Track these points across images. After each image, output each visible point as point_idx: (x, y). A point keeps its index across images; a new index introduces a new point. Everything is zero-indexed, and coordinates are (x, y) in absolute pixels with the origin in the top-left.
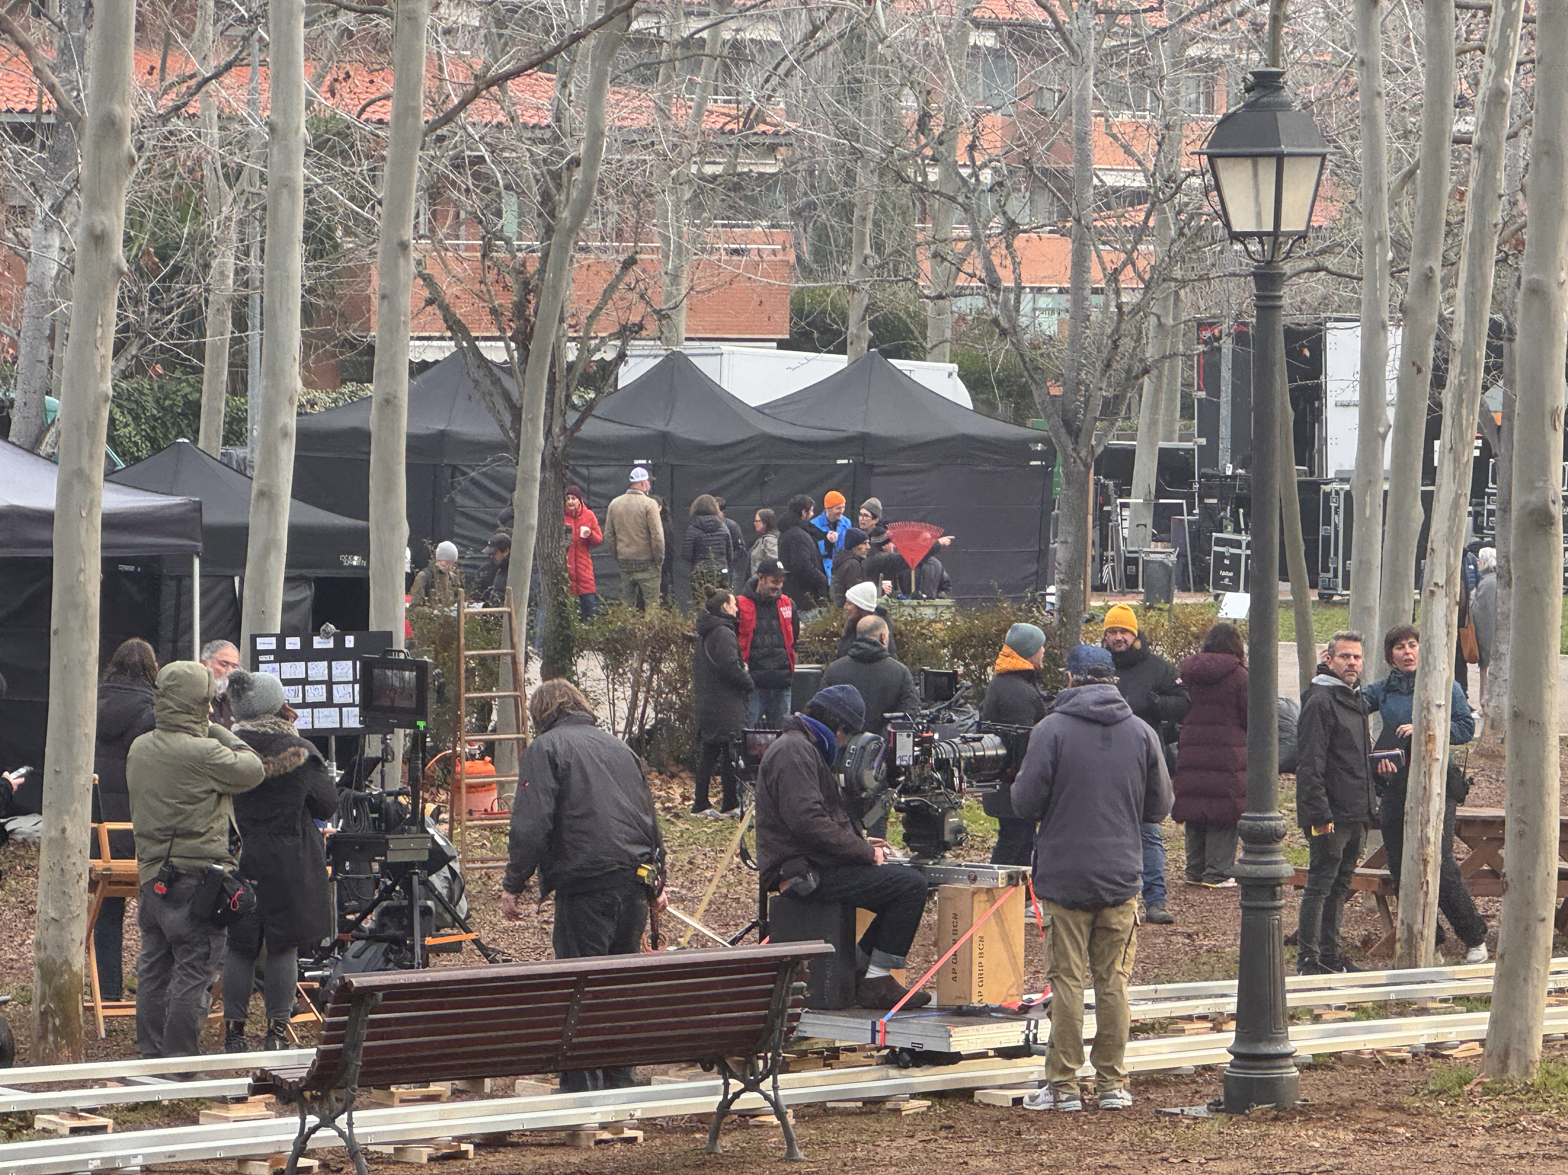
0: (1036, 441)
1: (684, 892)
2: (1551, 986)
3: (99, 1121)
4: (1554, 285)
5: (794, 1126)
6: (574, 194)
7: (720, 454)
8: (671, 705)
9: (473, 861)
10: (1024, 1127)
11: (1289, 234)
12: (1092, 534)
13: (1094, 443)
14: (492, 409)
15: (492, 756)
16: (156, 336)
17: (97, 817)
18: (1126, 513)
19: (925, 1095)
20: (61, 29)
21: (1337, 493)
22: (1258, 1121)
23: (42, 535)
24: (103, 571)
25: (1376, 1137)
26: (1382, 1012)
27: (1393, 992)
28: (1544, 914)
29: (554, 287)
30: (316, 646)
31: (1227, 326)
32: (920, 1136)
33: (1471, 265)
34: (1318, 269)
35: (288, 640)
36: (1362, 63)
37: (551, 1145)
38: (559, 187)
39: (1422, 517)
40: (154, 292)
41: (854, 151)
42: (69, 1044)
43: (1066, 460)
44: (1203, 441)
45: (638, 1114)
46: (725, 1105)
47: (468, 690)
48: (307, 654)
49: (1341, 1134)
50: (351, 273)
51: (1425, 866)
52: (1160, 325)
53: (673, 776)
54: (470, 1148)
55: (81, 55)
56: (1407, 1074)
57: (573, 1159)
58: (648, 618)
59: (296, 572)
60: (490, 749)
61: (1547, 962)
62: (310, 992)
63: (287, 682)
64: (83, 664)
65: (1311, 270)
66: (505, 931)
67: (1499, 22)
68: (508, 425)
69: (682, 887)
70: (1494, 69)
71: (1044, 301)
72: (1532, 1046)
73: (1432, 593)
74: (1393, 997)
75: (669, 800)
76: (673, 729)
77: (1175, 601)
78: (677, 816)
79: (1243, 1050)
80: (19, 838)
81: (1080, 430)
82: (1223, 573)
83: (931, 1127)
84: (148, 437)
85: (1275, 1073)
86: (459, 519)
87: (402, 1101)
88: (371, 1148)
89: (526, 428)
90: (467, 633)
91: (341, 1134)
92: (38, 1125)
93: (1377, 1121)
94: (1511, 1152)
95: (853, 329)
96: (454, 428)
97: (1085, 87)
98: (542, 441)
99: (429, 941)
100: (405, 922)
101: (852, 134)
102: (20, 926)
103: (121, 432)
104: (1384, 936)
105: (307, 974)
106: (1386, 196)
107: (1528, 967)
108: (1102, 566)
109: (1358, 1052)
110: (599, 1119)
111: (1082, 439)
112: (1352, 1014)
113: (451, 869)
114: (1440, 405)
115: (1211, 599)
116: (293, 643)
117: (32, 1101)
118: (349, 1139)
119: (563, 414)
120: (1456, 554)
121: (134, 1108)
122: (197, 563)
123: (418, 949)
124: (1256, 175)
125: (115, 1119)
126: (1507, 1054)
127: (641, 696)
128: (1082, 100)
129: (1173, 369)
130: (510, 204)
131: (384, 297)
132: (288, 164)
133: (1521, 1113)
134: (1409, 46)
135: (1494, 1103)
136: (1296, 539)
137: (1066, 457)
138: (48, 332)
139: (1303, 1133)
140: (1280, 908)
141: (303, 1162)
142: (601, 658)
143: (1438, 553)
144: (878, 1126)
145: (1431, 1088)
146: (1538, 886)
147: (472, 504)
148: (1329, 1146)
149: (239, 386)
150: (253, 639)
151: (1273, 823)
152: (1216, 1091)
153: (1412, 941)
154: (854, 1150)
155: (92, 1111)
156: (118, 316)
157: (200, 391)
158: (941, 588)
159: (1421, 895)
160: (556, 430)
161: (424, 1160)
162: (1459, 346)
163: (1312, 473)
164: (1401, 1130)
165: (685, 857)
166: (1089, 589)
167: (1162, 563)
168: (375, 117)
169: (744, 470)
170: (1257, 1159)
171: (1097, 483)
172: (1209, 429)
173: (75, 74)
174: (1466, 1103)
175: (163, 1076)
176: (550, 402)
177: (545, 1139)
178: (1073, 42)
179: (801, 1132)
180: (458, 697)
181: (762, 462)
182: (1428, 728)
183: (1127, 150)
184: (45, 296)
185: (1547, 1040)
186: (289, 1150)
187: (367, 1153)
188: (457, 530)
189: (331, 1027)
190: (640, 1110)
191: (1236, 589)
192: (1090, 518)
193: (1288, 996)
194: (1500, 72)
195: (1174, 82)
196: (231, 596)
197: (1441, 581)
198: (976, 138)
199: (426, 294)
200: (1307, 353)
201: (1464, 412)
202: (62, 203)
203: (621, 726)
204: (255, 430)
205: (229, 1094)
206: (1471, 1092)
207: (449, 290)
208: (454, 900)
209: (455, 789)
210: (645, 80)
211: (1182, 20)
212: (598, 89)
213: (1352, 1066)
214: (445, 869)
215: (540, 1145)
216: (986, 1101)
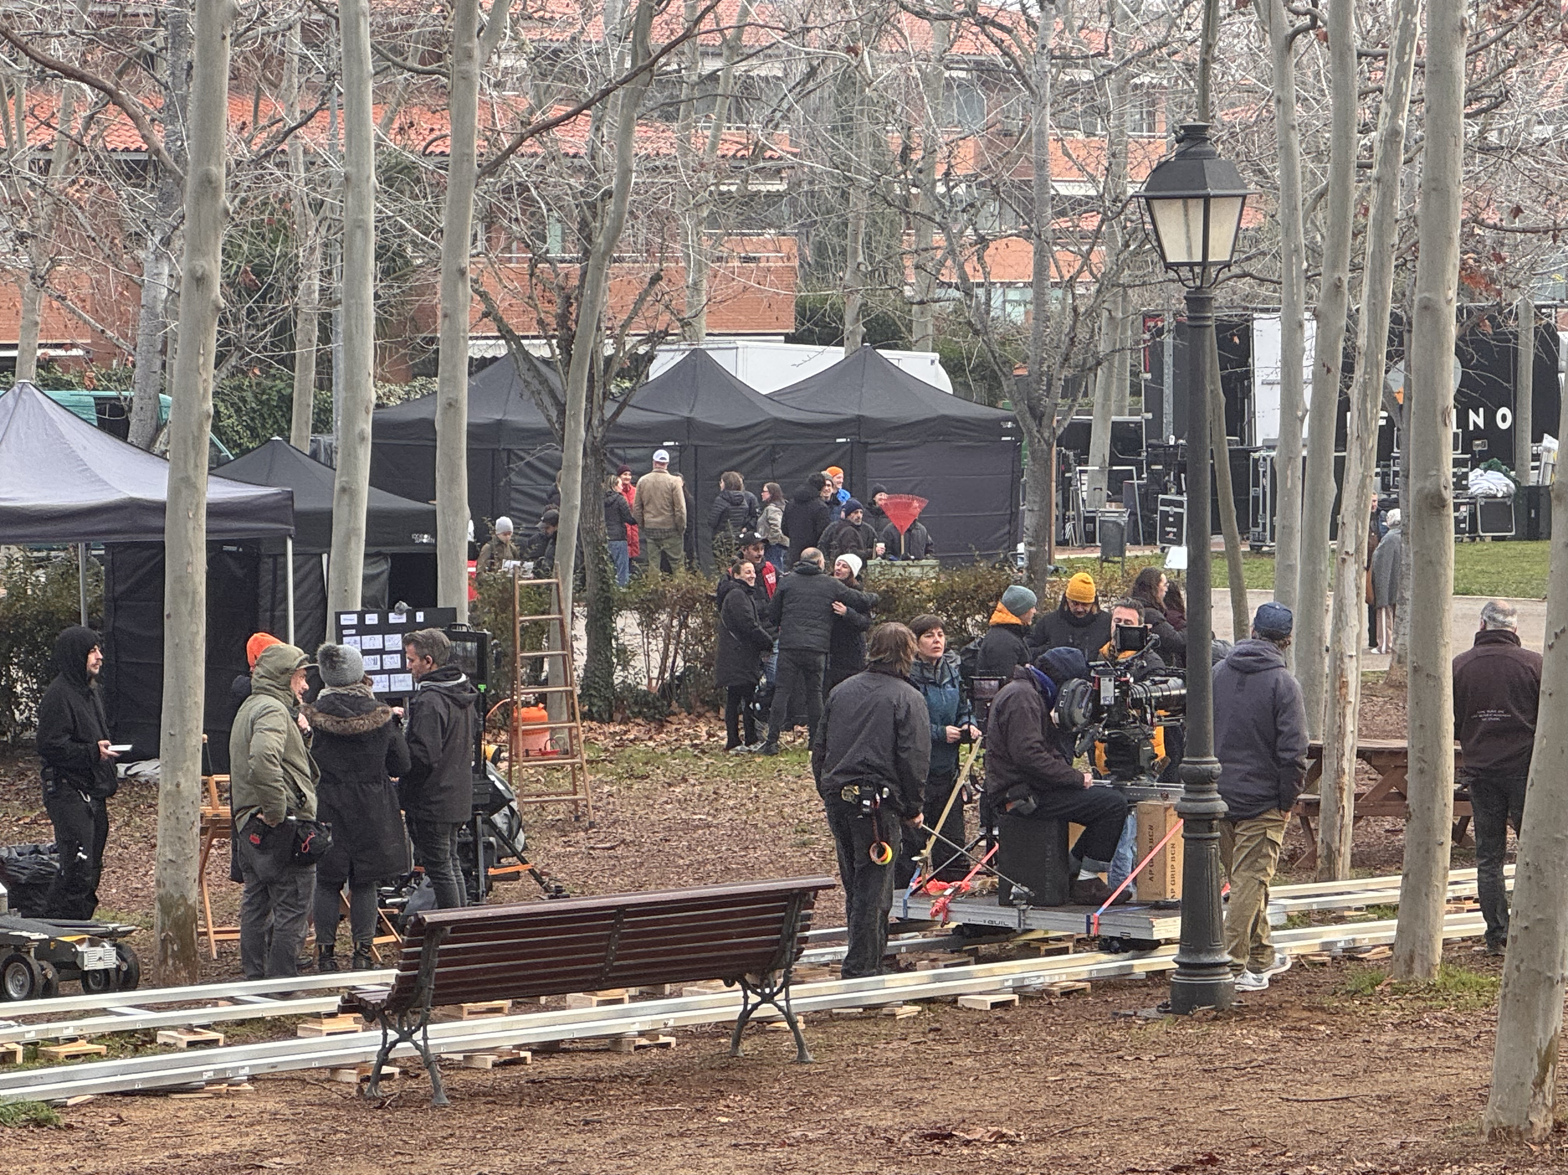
0: (1007, 420)
1: (710, 819)
2: (1450, 895)
3: (211, 1035)
4: (1443, 302)
5: (804, 1031)
6: (607, 223)
8: (697, 656)
9: (530, 796)
10: (1000, 1029)
11: (1215, 264)
12: (1056, 497)
13: (1055, 424)
14: (540, 405)
15: (545, 703)
16: (252, 349)
17: (206, 772)
18: (1084, 477)
19: (915, 1002)
20: (166, 88)
21: (1265, 459)
22: (1199, 1021)
23: (156, 522)
24: (208, 563)
25: (1301, 1035)
26: (1305, 919)
27: (1315, 904)
28: (1443, 839)
29: (592, 302)
30: (391, 621)
31: (1168, 321)
32: (912, 1038)
33: (1373, 281)
34: (1245, 275)
35: (367, 616)
36: (1279, 101)
37: (597, 1051)
38: (595, 216)
39: (1336, 491)
40: (250, 311)
41: (846, 178)
42: (186, 967)
43: (1031, 444)
44: (1149, 416)
45: (671, 1023)
46: (746, 1014)
47: (523, 649)
48: (384, 628)
49: (1271, 1032)
50: (420, 291)
51: (1341, 793)
52: (1111, 318)
53: (700, 716)
54: (528, 1054)
55: (184, 109)
56: (1328, 976)
57: (616, 1064)
58: (677, 581)
59: (376, 549)
60: (542, 698)
61: (1445, 876)
62: (392, 918)
63: (365, 652)
64: (192, 643)
65: (1238, 276)
66: (558, 856)
67: (1393, 72)
68: (555, 419)
69: (708, 814)
70: (1389, 112)
71: (1013, 295)
72: (1433, 951)
73: (1344, 560)
74: (1315, 907)
75: (698, 737)
76: (698, 675)
77: (1128, 554)
78: (703, 752)
79: (1185, 960)
80: (143, 780)
81: (1043, 415)
82: (1168, 529)
83: (921, 1029)
84: (248, 427)
85: (1212, 980)
86: (514, 495)
87: (470, 1013)
88: (444, 1056)
89: (570, 424)
90: (521, 597)
91: (417, 1047)
92: (160, 1040)
93: (1301, 1020)
94: (1415, 1046)
95: (848, 327)
96: (508, 417)
97: (1042, 123)
98: (583, 433)
99: (492, 871)
100: (471, 856)
101: (847, 164)
102: (144, 858)
103: (225, 423)
104: (1308, 851)
105: (388, 901)
106: (1300, 213)
107: (1429, 884)
108: (1064, 523)
110: (637, 1027)
111: (1045, 421)
113: (511, 809)
114: (1348, 400)
115: (1158, 551)
116: (372, 619)
117: (154, 1020)
118: (425, 1051)
119: (601, 408)
121: (242, 1023)
122: (290, 543)
123: (482, 879)
124: (1186, 215)
125: (226, 1033)
126: (1412, 959)
127: (672, 648)
128: (1041, 133)
129: (1123, 362)
130: (554, 232)
131: (445, 316)
132: (361, 208)
133: (1425, 1010)
134: (1320, 81)
135: (1402, 1002)
136: (1229, 505)
137: (1032, 437)
138: (159, 347)
139: (1238, 1032)
141: (386, 1070)
142: (637, 616)
143: (1348, 526)
144: (875, 1030)
145: (1348, 988)
146: (1437, 816)
147: (524, 481)
148: (1261, 1043)
149: (326, 383)
150: (338, 615)
152: (1163, 995)
153: (1331, 856)
154: (856, 1052)
155: (206, 1027)
156: (219, 332)
157: (292, 386)
158: (927, 551)
159: (1338, 817)
160: (595, 422)
161: (489, 1066)
162: (1363, 350)
163: (1242, 442)
164: (1322, 1028)
165: (710, 788)
166: (1053, 543)
167: (1116, 523)
168: (438, 150)
169: (758, 449)
170: (1199, 1056)
171: (1059, 453)
172: (1155, 403)
173: (179, 126)
174: (1377, 1002)
175: (266, 995)
176: (590, 399)
177: (591, 1045)
178: (1032, 84)
179: (812, 1037)
180: (514, 655)
181: (773, 442)
182: (1342, 676)
183: (1082, 169)
184: (157, 317)
185: (1447, 943)
186: (374, 1059)
187: (441, 1060)
188: (514, 505)
189: (408, 956)
190: (673, 1020)
191: (1179, 543)
192: (1054, 484)
194: (1395, 114)
195: (1121, 116)
196: (318, 571)
197: (1351, 550)
198: (950, 166)
199: (482, 307)
200: (1236, 340)
201: (1369, 406)
202: (169, 237)
203: (655, 673)
204: (338, 420)
205: (324, 1010)
206: (1382, 991)
207: (501, 300)
208: (513, 835)
209: (513, 733)
210: (669, 117)
211: (1125, 64)
212: (627, 131)
214: (506, 810)
215: (588, 1051)
216: (968, 1005)
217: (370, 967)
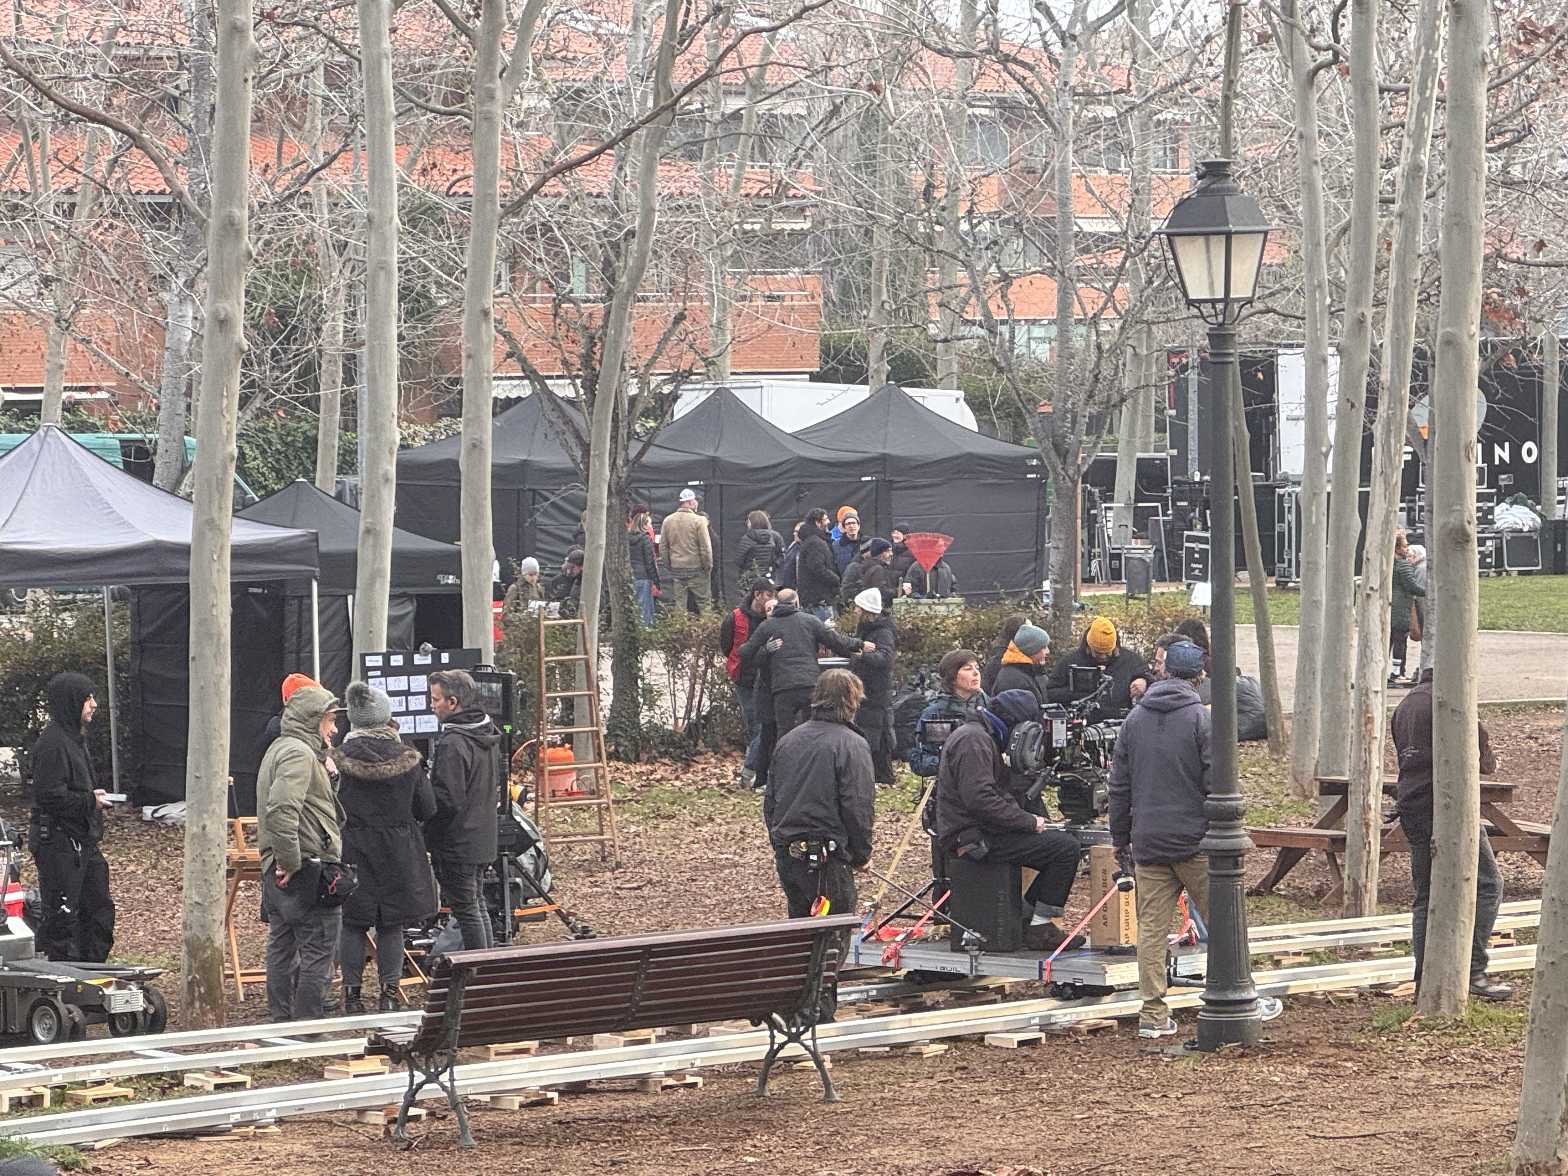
0: (1032, 457)
1: (737, 858)
3: (238, 1078)
4: (1466, 338)
5: (831, 1070)
6: (631, 262)
7: (760, 476)
8: (723, 696)
9: (557, 836)
10: (1027, 1067)
11: (1238, 300)
12: (1081, 535)
13: (1079, 461)
14: (565, 445)
15: (571, 743)
16: (277, 391)
17: (232, 814)
18: (1110, 514)
19: (942, 1040)
20: (190, 131)
21: (1290, 495)
22: (1227, 1059)
23: (181, 564)
24: (233, 605)
25: (1328, 1071)
26: (1333, 956)
27: (1342, 940)
28: (1469, 875)
29: (615, 342)
30: (416, 662)
31: (1193, 357)
32: (939, 1077)
33: (1396, 317)
34: (1268, 311)
35: (393, 658)
36: (1301, 136)
37: (625, 1091)
38: (618, 255)
39: (1360, 526)
40: (274, 353)
41: (870, 216)
42: (213, 1009)
43: (1056, 480)
44: (1174, 452)
45: (698, 1063)
46: (773, 1053)
47: (549, 689)
48: (409, 670)
49: (1298, 1069)
50: (444, 332)
51: (1367, 829)
52: (1136, 354)
53: (726, 755)
54: (555, 1095)
55: (207, 152)
56: (1355, 1013)
57: (643, 1104)
59: (401, 590)
60: (568, 739)
62: (417, 958)
63: (392, 694)
64: (217, 685)
65: (1261, 312)
66: (585, 896)
67: (1415, 107)
68: (579, 459)
69: (735, 853)
70: (1412, 147)
71: (1037, 332)
72: (1460, 987)
73: (1368, 596)
74: (1341, 943)
75: (724, 777)
76: (725, 715)
77: (1153, 591)
78: (730, 791)
79: (1211, 997)
80: (169, 822)
81: (1067, 451)
82: (1194, 566)
83: (947, 1068)
84: (273, 469)
86: (540, 536)
87: (497, 1054)
88: (471, 1097)
89: (594, 463)
90: (547, 637)
91: (444, 1088)
92: (187, 1083)
93: (1328, 1056)
94: (1443, 1082)
95: (873, 365)
96: (533, 458)
97: (1065, 160)
98: (608, 473)
99: (518, 912)
100: (498, 897)
101: (870, 202)
102: (171, 901)
103: (251, 465)
104: (1334, 887)
105: (414, 943)
106: (1324, 249)
108: (1090, 560)
109: (1312, 993)
110: (664, 1068)
111: (1070, 460)
112: (1307, 959)
113: (538, 850)
114: (1371, 436)
115: (1184, 588)
116: (397, 660)
117: (182, 1063)
118: (451, 1092)
119: (626, 448)
120: (1388, 563)
121: (268, 1065)
122: (315, 585)
123: (508, 920)
124: (1208, 251)
125: (253, 1075)
126: (1439, 995)
127: (698, 688)
128: (1063, 170)
129: (1147, 399)
130: (578, 271)
131: (469, 356)
132: (384, 249)
133: (1452, 1046)
134: (1342, 116)
135: (1429, 1038)
136: (1254, 541)
137: (1057, 474)
138: (184, 390)
139: (1265, 1069)
140: (1242, 875)
141: (412, 1111)
142: (663, 656)
143: (1372, 561)
144: (903, 1069)
145: (1375, 1024)
146: (1463, 851)
147: (548, 522)
148: (1288, 1080)
149: (351, 424)
150: (363, 657)
151: (1234, 803)
152: (1190, 1032)
153: (1358, 893)
154: (883, 1091)
155: (233, 1069)
156: (243, 374)
157: (317, 428)
158: (952, 590)
159: (1365, 853)
160: (620, 462)
161: (516, 1107)
162: (1387, 385)
163: (1268, 478)
164: (1349, 1064)
165: (738, 828)
166: (1079, 580)
167: (1141, 560)
168: (462, 191)
169: (784, 487)
170: (1226, 1093)
171: (1084, 490)
172: (1179, 440)
173: (202, 169)
174: (1405, 1038)
175: (293, 1038)
176: (614, 439)
177: (618, 1085)
178: (1055, 121)
179: (839, 1076)
180: (540, 695)
181: (797, 480)
182: (1367, 711)
183: (1105, 205)
184: (181, 359)
186: (401, 1101)
187: (468, 1101)
188: (539, 545)
189: (434, 997)
190: (700, 1060)
191: (1204, 580)
192: (1079, 521)
193: (1250, 945)
194: (1417, 149)
195: (1144, 153)
196: (344, 612)
197: (1376, 586)
198: (973, 204)
199: (507, 348)
200: (1260, 376)
201: (1392, 441)
202: (193, 280)
203: (681, 713)
204: (362, 460)
205: (350, 1052)
206: (1409, 1027)
207: (525, 341)
208: (539, 876)
209: (540, 773)
210: (692, 157)
211: (1147, 100)
212: (649, 170)
213: (1307, 1006)
214: (532, 850)
215: (615, 1091)
216: (994, 1043)
217: (397, 1009)
